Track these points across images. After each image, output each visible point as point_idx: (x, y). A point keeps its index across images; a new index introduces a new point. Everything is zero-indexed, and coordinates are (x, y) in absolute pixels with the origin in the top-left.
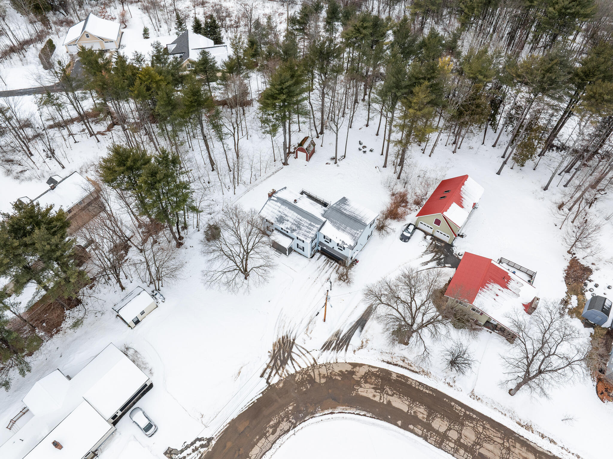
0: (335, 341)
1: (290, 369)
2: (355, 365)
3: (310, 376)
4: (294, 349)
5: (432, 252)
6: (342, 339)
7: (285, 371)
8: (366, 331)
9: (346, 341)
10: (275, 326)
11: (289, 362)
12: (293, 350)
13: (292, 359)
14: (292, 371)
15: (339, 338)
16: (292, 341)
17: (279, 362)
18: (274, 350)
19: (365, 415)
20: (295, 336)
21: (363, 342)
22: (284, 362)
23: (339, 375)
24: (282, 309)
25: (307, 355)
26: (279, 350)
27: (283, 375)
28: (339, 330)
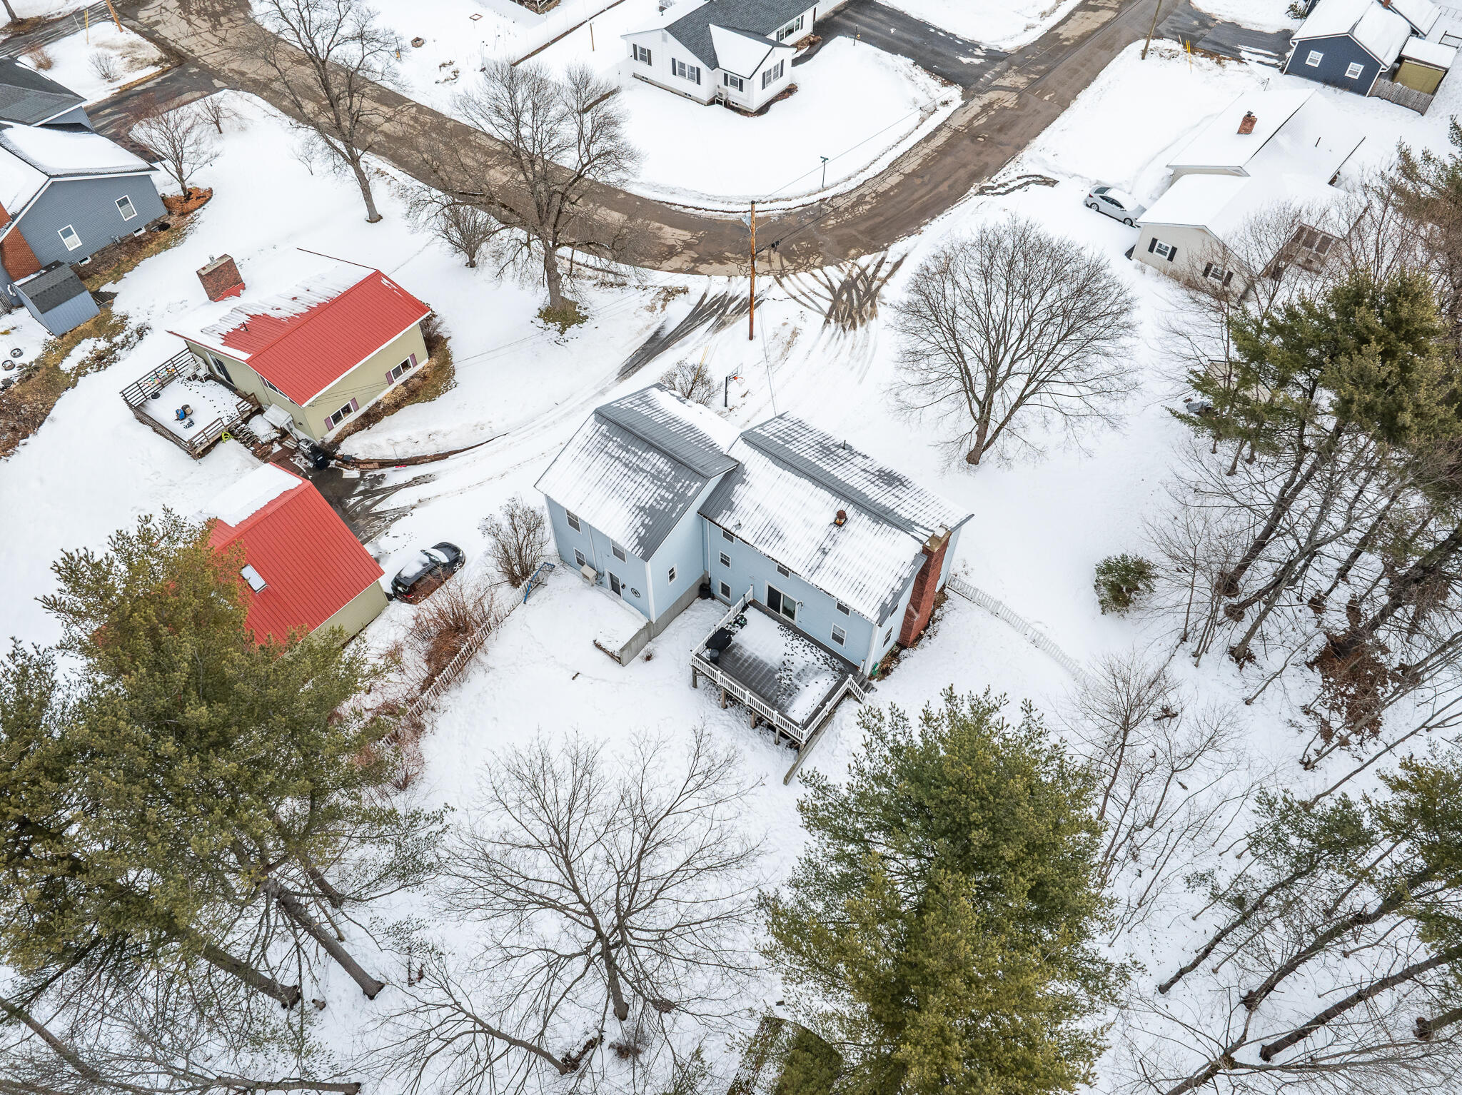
0: (728, 312)
1: (836, 275)
2: (692, 271)
3: (791, 261)
4: (826, 306)
5: (378, 516)
6: (711, 315)
7: (847, 271)
8: (648, 327)
9: (703, 311)
10: (875, 349)
11: (837, 285)
12: (830, 304)
13: (831, 288)
14: (831, 270)
15: (719, 318)
16: (832, 321)
17: (861, 287)
18: (873, 305)
19: (685, 207)
20: (824, 328)
21: (663, 307)
22: (848, 285)
23: (728, 259)
24: (860, 382)
25: (797, 294)
26: (861, 305)
27: (849, 265)
28: (716, 332)
